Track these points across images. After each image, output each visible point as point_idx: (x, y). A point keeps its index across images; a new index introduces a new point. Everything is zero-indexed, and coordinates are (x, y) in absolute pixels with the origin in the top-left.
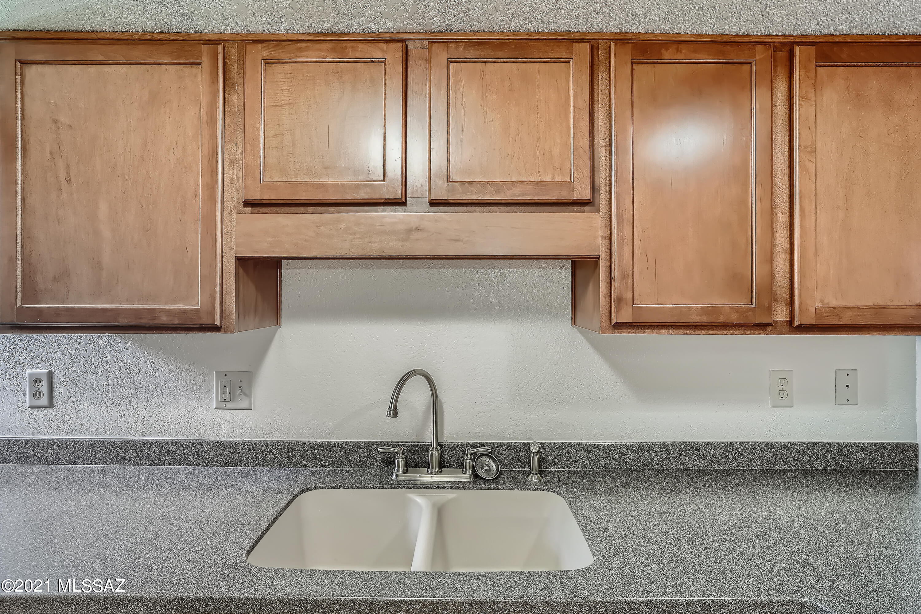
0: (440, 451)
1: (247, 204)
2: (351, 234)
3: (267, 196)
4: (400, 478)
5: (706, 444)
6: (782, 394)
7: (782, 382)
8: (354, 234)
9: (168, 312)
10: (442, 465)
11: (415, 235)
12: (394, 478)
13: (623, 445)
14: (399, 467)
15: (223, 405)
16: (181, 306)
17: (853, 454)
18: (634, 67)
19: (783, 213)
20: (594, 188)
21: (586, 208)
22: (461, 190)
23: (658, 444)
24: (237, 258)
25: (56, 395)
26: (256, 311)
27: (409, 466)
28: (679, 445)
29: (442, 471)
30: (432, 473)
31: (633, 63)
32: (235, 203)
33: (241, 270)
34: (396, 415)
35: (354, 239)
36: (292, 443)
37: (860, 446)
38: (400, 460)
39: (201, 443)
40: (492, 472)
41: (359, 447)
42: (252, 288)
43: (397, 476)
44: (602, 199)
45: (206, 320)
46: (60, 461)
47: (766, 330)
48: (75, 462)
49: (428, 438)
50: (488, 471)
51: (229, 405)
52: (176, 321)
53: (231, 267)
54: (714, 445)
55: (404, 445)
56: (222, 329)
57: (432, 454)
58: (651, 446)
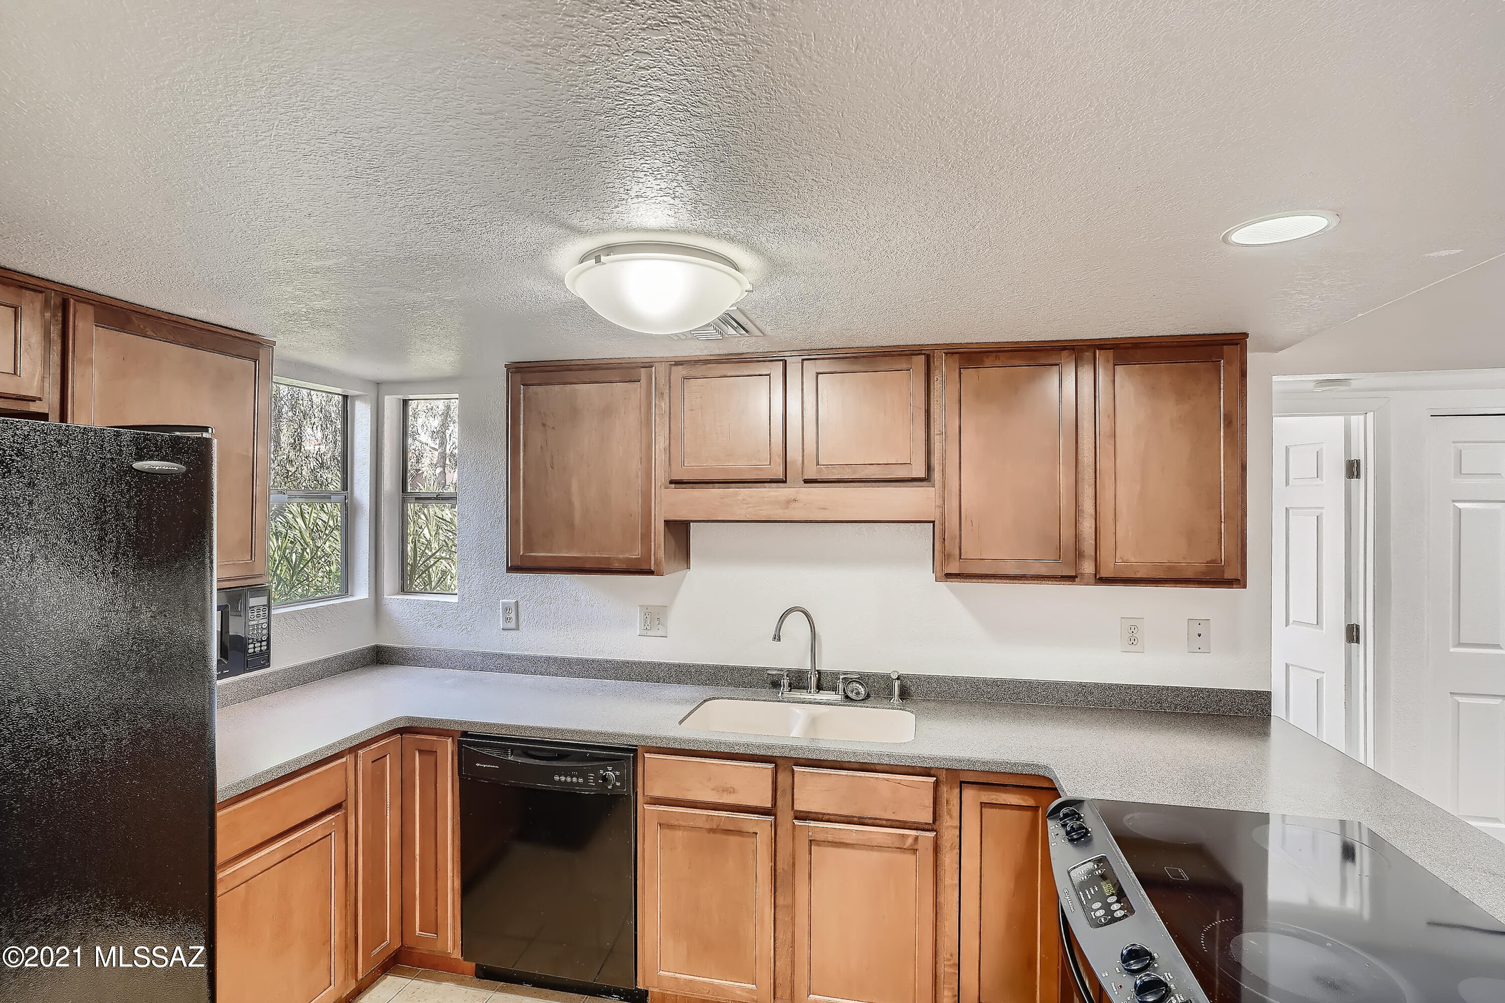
0: (817, 675)
1: (671, 482)
2: (746, 504)
3: (685, 477)
4: (785, 695)
5: (1057, 683)
6: (1132, 639)
7: (1133, 629)
8: (748, 504)
9: (619, 560)
10: (819, 688)
11: (793, 505)
12: (780, 695)
13: (978, 679)
14: (784, 687)
15: (645, 632)
16: (627, 555)
17: (1203, 699)
18: (962, 372)
19: (1090, 486)
20: (929, 468)
21: (924, 483)
22: (826, 472)
23: (1012, 681)
24: (665, 521)
25: (521, 620)
26: (675, 557)
27: (791, 687)
28: (1030, 682)
29: (819, 692)
30: (810, 692)
31: (960, 368)
32: (663, 481)
33: (666, 528)
34: (779, 640)
35: (748, 508)
36: (698, 665)
37: (1210, 691)
38: (786, 681)
39: (628, 663)
40: (861, 695)
41: (753, 670)
42: (672, 541)
43: (782, 693)
44: (937, 475)
45: (645, 567)
46: (525, 672)
47: (1074, 581)
48: (535, 673)
49: (808, 666)
50: (858, 693)
51: (649, 633)
52: (624, 566)
53: (660, 527)
54: (1064, 683)
55: (789, 671)
56: (655, 573)
57: (811, 677)
58: (1004, 682)
